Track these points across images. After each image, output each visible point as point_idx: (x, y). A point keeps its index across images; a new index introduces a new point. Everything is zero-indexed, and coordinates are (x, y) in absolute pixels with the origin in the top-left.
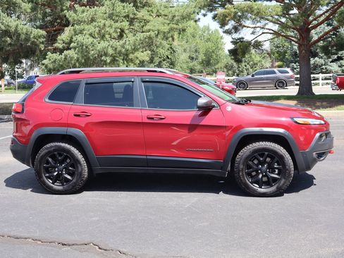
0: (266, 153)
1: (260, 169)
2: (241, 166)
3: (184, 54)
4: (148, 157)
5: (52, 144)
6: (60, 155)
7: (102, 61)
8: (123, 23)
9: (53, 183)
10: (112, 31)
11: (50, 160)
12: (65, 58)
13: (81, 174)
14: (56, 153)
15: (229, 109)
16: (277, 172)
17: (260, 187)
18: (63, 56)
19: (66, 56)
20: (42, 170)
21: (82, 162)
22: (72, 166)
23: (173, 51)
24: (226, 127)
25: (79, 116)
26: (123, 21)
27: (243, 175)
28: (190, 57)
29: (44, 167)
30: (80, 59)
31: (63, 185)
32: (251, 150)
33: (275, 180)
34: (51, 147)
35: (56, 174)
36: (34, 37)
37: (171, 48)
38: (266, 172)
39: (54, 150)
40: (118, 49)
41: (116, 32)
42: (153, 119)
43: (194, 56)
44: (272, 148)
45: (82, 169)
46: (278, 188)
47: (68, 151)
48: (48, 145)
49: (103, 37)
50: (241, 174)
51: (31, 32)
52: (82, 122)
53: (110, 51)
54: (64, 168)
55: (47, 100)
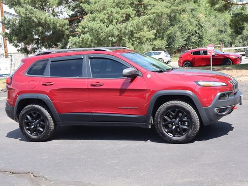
0: (177, 110)
1: (174, 122)
2: (159, 120)
3: (213, 28)
4: (93, 114)
5: (29, 106)
6: (35, 113)
7: (110, 41)
8: (128, 10)
9: (31, 134)
10: (118, 16)
11: (29, 117)
12: (83, 41)
13: (48, 127)
14: (32, 112)
15: (149, 76)
16: (186, 124)
17: (174, 136)
18: (81, 39)
19: (83, 38)
20: (24, 124)
21: (49, 118)
22: (43, 121)
23: (201, 26)
24: (146, 90)
25: (46, 85)
26: (128, 7)
27: (160, 126)
28: (219, 30)
29: (25, 122)
30: (94, 40)
31: (37, 135)
32: (166, 107)
33: (185, 130)
34: (29, 108)
35: (32, 127)
36: (60, 26)
37: (199, 24)
38: (178, 124)
39: (31, 110)
40: (123, 31)
41: (122, 17)
42: (94, 85)
43: (223, 29)
44: (181, 105)
45: (49, 124)
46: (188, 137)
47: (40, 111)
48: (27, 107)
49: (111, 22)
50: (159, 126)
51: (57, 22)
52: (48, 89)
53: (116, 33)
54: (38, 123)
55: (26, 74)
